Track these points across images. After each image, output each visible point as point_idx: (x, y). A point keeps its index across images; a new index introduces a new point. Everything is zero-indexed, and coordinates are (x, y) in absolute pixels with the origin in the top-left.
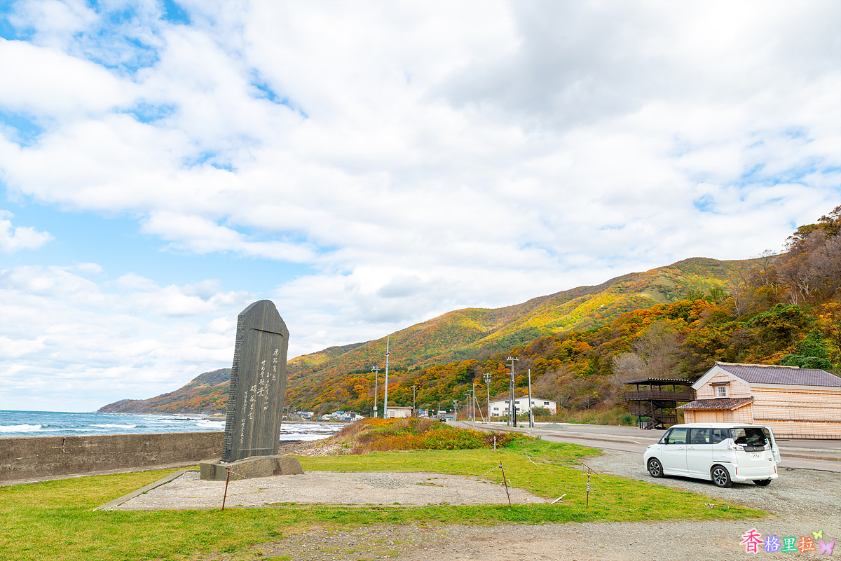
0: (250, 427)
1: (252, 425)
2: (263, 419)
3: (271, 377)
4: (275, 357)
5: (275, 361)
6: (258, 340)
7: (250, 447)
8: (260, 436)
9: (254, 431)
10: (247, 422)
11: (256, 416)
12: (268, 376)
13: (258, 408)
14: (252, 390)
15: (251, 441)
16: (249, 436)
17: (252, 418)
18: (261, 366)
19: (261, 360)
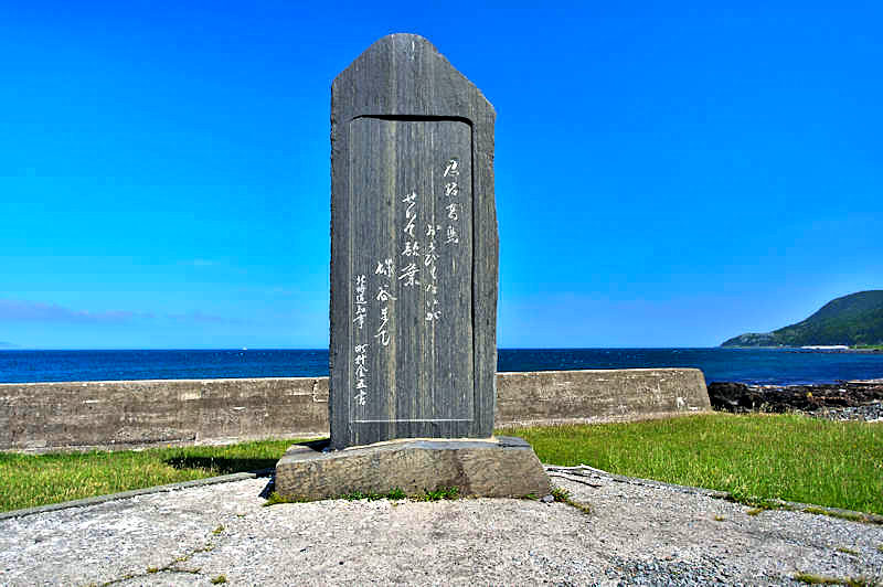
0: (383, 366)
1: (393, 359)
2: (428, 347)
3: (441, 236)
4: (450, 179)
5: (451, 190)
6: (383, 142)
7: (393, 414)
8: (424, 388)
9: (398, 376)
10: (374, 352)
11: (402, 336)
12: (431, 232)
13: (407, 317)
14: (379, 270)
15: (391, 400)
16: (384, 386)
17: (388, 342)
18: (402, 208)
19: (401, 194)
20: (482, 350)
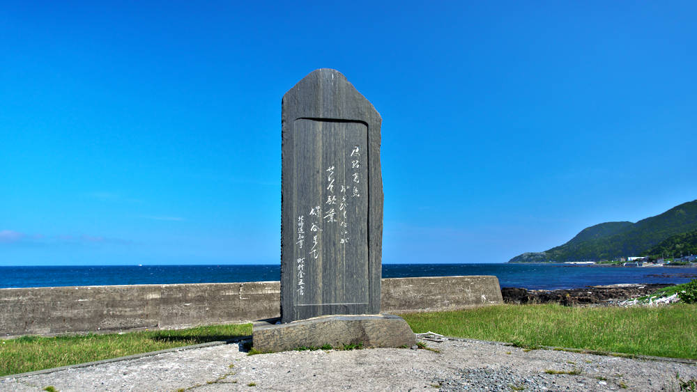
0: (315, 271)
1: (320, 267)
2: (341, 258)
3: (350, 192)
4: (354, 158)
5: (355, 164)
6: (315, 135)
7: (320, 300)
8: (339, 284)
9: (323, 277)
10: (309, 263)
11: (326, 254)
12: (343, 189)
13: (329, 242)
14: (312, 212)
15: (320, 292)
16: (315, 283)
17: (318, 257)
18: (325, 175)
19: (325, 166)
20: (374, 261)
